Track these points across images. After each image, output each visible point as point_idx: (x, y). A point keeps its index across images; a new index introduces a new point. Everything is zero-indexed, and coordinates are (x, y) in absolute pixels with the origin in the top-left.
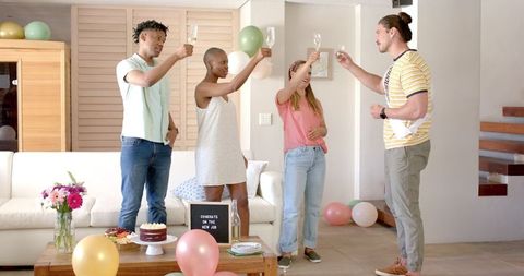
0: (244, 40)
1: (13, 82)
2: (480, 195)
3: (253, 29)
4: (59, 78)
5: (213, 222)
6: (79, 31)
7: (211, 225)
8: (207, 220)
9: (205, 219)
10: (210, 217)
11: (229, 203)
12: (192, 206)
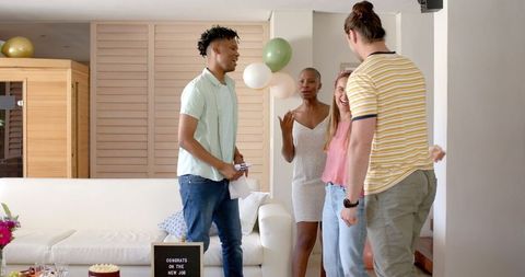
0: (269, 55)
1: (19, 103)
3: (281, 42)
4: (66, 99)
5: (182, 267)
6: (99, 48)
7: (178, 270)
8: (174, 264)
9: (172, 263)
10: (178, 260)
11: (201, 244)
12: (155, 247)
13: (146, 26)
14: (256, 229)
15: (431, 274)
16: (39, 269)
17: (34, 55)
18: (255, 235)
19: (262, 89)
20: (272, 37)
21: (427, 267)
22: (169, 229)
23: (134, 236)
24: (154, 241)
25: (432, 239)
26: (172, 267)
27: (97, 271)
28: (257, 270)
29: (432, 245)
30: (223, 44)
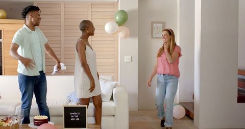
0: (117, 18)
2: (238, 102)
3: (123, 12)
5: (77, 116)
7: (76, 118)
9: (73, 115)
10: (75, 113)
11: (86, 106)
12: (65, 107)
13: (60, 4)
14: (112, 99)
15: (193, 120)
16: (10, 118)
17: (7, 18)
18: (111, 102)
19: (114, 34)
20: (119, 9)
21: (191, 116)
22: (71, 99)
23: (55, 102)
24: (64, 105)
25: (193, 103)
26: (73, 116)
27: (38, 119)
28: (113, 118)
29: (193, 106)
30: (34, 13)
